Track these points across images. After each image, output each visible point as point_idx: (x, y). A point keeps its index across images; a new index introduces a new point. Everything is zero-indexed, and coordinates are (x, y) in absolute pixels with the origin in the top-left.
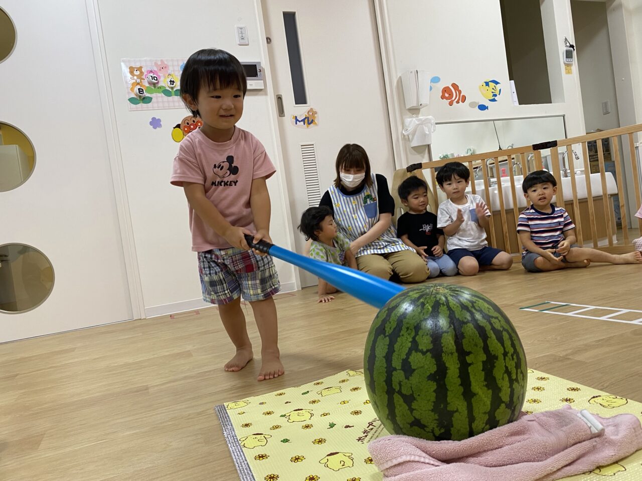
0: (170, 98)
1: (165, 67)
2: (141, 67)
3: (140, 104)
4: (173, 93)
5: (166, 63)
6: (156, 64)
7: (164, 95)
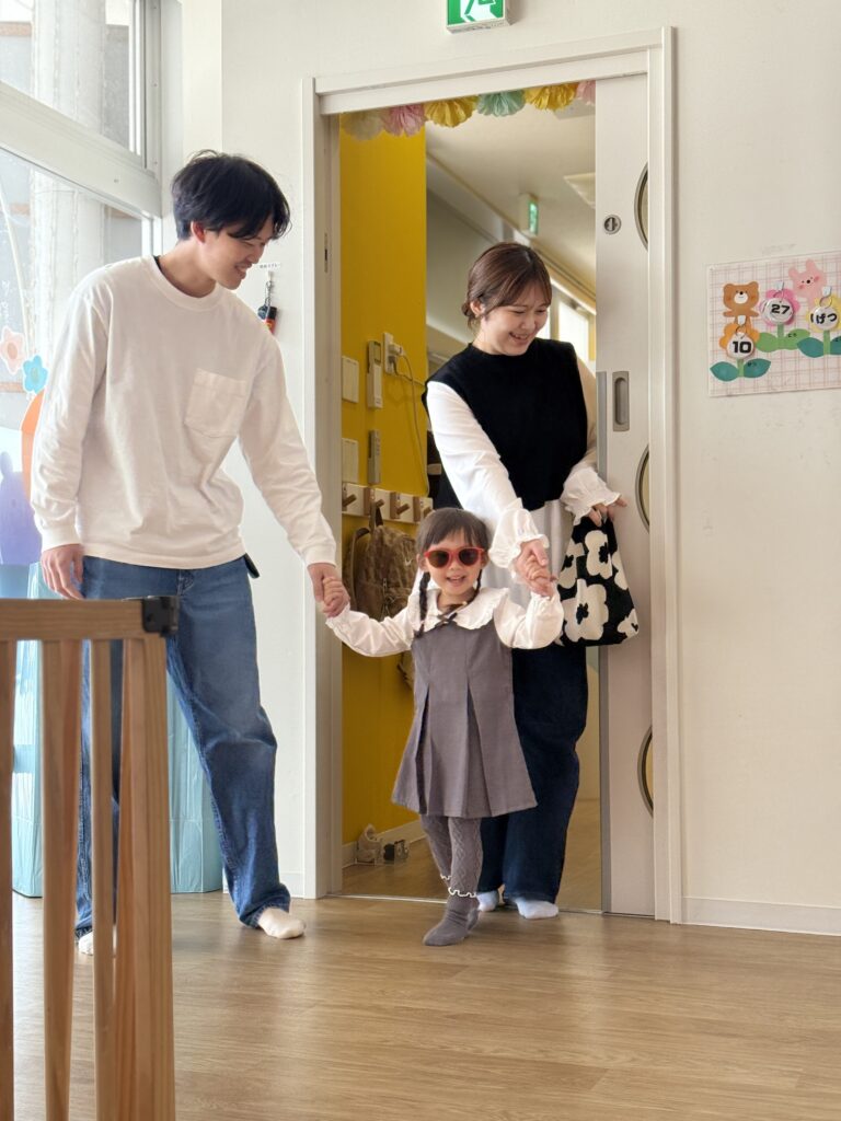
0: (817, 362)
1: (817, 279)
2: (754, 285)
3: (737, 380)
4: (827, 346)
5: (819, 267)
6: (793, 272)
7: (801, 354)
